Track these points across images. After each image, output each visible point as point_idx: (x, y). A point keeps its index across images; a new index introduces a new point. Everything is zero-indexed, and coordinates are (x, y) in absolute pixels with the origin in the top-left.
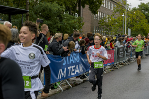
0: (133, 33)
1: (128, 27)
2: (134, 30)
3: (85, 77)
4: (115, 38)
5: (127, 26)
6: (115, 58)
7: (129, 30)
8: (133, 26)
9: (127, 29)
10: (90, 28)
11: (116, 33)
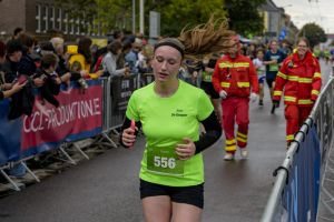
0: (166, 26)
1: (149, 7)
2: (169, 15)
3: (6, 181)
4: (102, 43)
5: (146, 4)
6: (104, 114)
7: (154, 17)
8: (168, 3)
9: (147, 13)
10: (23, 10)
11: (111, 27)
